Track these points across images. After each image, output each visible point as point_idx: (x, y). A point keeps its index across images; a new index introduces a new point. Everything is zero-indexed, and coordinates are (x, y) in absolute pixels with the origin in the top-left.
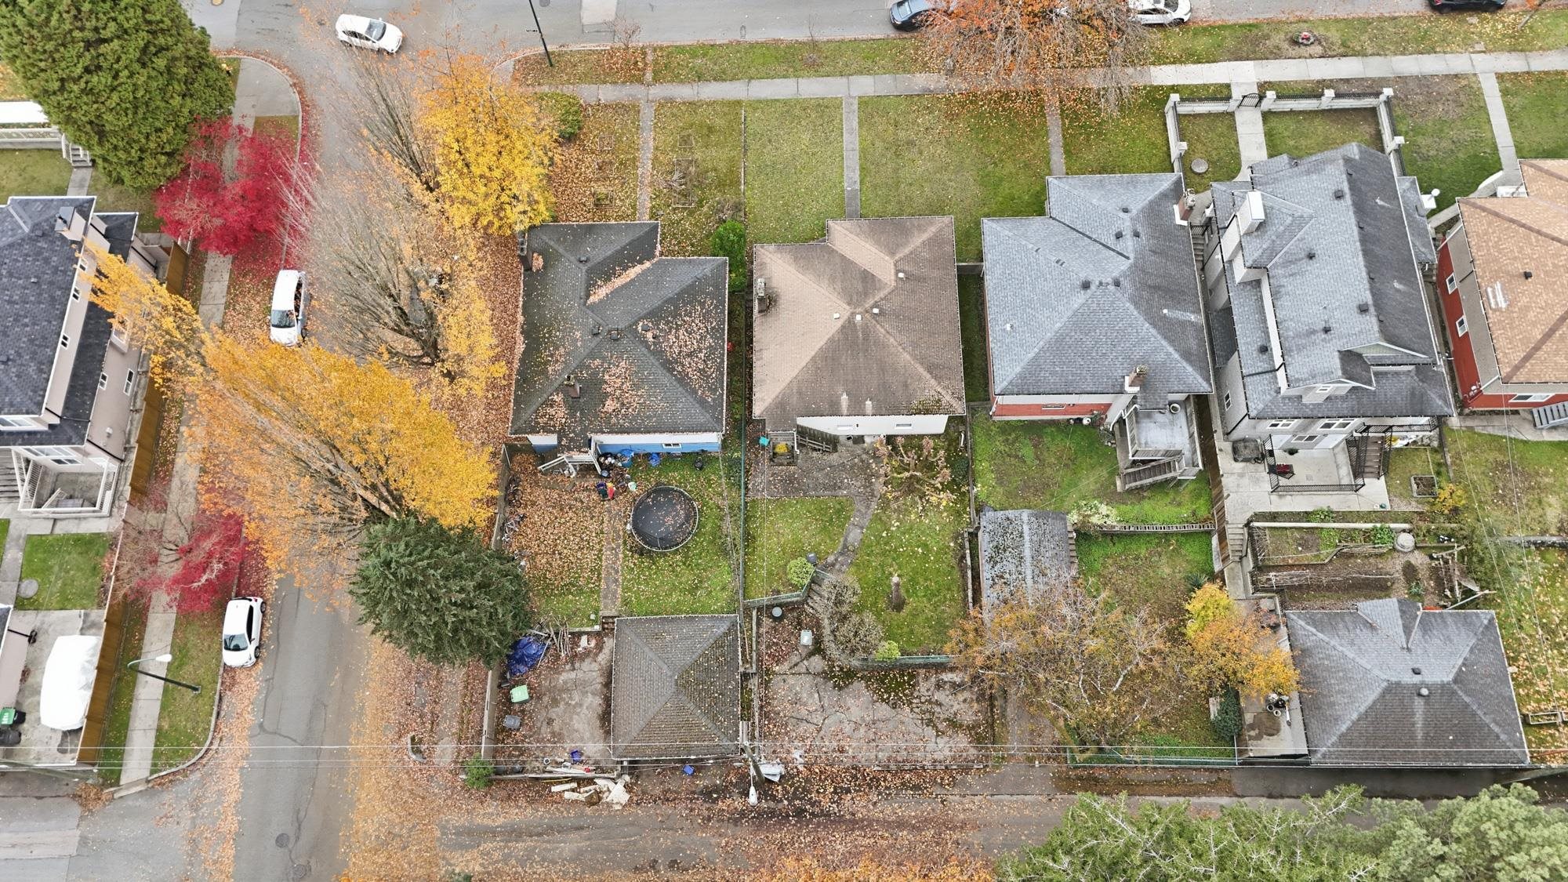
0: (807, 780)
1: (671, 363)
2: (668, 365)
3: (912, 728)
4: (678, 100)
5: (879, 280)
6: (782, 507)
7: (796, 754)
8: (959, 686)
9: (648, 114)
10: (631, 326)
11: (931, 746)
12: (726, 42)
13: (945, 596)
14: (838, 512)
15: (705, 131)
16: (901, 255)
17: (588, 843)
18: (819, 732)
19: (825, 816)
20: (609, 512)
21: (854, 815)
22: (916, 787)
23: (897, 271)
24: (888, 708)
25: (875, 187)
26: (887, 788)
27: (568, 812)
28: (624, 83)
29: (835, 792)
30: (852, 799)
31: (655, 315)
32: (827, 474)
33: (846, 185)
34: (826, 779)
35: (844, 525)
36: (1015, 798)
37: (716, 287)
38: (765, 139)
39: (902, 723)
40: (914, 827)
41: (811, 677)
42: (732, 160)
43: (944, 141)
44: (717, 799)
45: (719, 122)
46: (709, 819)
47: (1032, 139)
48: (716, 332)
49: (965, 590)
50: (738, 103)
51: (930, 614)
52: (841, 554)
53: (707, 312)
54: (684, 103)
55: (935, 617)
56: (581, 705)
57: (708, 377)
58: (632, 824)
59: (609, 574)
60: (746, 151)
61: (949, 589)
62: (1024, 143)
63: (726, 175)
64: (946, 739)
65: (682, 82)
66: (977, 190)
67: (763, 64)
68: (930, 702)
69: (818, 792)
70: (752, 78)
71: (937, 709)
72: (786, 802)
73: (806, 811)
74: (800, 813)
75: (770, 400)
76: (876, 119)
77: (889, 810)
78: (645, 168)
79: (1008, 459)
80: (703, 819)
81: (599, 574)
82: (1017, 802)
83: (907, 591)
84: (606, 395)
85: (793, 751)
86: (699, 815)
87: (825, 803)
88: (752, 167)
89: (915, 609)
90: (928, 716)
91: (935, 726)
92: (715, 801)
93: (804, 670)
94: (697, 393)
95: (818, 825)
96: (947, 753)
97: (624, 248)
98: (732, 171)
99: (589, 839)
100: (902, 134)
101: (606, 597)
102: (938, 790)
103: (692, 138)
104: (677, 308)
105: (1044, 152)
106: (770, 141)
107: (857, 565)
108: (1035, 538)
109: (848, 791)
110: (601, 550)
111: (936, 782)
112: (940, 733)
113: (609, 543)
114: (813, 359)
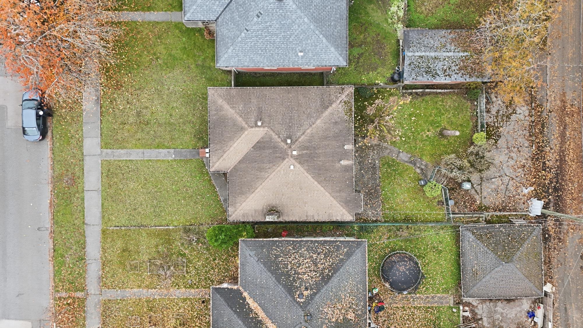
0: (539, 185)
1: (323, 278)
2: (326, 279)
3: (511, 127)
4: (100, 273)
5: (262, 138)
6: (386, 200)
7: (526, 191)
8: (488, 100)
9: (111, 294)
10: (301, 307)
11: (522, 117)
12: (51, 241)
13: (440, 105)
14: (389, 166)
15: (126, 254)
16: (244, 123)
17: (573, 304)
18: (513, 179)
19: (558, 176)
20: (391, 304)
21: (557, 160)
22: (543, 126)
23: (256, 126)
24: (500, 140)
25: (172, 139)
26: (543, 142)
27: (558, 316)
28: (84, 312)
29: (545, 170)
30: (548, 161)
31: (290, 289)
32: (366, 173)
33: (170, 158)
34: (538, 175)
35: (398, 163)
36: (548, 73)
37: (262, 247)
38: (133, 213)
39: (508, 133)
40: (565, 128)
41: (483, 183)
42: (149, 235)
43: (139, 92)
44: (549, 235)
45: (119, 244)
46: (560, 239)
47: (139, 32)
48: (296, 246)
49: (437, 93)
50: (104, 232)
51: (451, 114)
52: (415, 164)
53: (282, 253)
54: (103, 269)
55: (453, 111)
56: (502, 313)
57: (329, 252)
58: (563, 281)
59: (429, 302)
60: (142, 226)
61: (436, 103)
62: (140, 38)
63: (161, 239)
64: (517, 109)
65: (85, 271)
66: (177, 72)
67: (72, 214)
68: (497, 117)
69: (545, 180)
70: (84, 222)
71: (501, 112)
72: (550, 197)
73: (555, 186)
74: (556, 189)
75: (344, 210)
76: (119, 137)
77: (555, 142)
78: (154, 293)
79: (360, 64)
80: (560, 242)
81: (429, 308)
82: (550, 72)
83: (438, 127)
84: (345, 319)
85: (523, 193)
86: (557, 245)
87: (550, 176)
88: (156, 221)
89: (448, 122)
90: (505, 118)
91: (511, 114)
92: (550, 236)
93: (479, 187)
94: (342, 259)
95: (563, 180)
96: (524, 108)
97: (235, 312)
98: (158, 235)
99: (571, 304)
100: (131, 120)
101: (442, 303)
102: (544, 115)
103: (132, 263)
104: (282, 274)
105: (148, 25)
106: (135, 209)
107: (422, 155)
108: (423, 49)
109: (544, 163)
110: (415, 308)
111: (540, 115)
112: (514, 112)
113: (410, 303)
114: (319, 183)
